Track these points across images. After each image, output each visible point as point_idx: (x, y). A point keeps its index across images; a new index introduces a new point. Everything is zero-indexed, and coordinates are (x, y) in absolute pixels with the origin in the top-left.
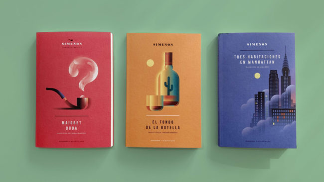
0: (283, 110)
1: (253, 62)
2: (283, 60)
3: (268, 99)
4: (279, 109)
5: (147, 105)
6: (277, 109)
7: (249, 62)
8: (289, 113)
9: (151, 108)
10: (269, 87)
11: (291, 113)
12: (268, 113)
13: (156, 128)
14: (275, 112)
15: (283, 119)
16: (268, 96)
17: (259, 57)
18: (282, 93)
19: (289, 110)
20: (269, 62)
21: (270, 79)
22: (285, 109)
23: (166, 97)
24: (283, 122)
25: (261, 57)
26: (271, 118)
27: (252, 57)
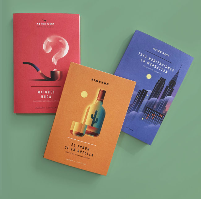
0: (155, 111)
1: (151, 65)
2: (175, 74)
3: (148, 98)
4: (152, 110)
5: (71, 129)
6: (150, 109)
7: (148, 63)
8: (159, 116)
9: (73, 133)
10: (153, 90)
11: (160, 117)
12: (143, 108)
13: (73, 150)
14: (148, 111)
15: (152, 119)
16: (149, 96)
17: (157, 62)
18: (161, 99)
19: (160, 114)
20: (163, 70)
21: (157, 83)
22: (157, 112)
23: (89, 127)
24: (150, 121)
25: (159, 63)
26: (143, 113)
27: (152, 60)
